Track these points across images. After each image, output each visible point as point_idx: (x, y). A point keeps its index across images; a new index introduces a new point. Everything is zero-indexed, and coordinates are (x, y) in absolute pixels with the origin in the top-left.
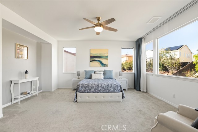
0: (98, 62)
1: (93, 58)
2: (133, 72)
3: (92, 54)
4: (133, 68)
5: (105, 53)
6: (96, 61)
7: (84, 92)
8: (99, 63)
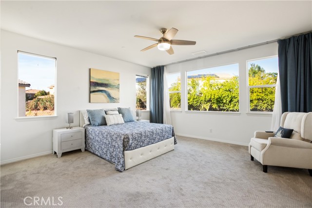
0: (104, 94)
1: (96, 86)
2: (148, 109)
3: (93, 78)
4: (148, 105)
5: (115, 80)
6: (100, 93)
7: (136, 148)
8: (106, 96)
